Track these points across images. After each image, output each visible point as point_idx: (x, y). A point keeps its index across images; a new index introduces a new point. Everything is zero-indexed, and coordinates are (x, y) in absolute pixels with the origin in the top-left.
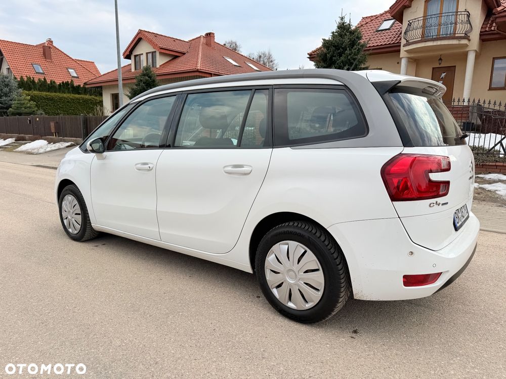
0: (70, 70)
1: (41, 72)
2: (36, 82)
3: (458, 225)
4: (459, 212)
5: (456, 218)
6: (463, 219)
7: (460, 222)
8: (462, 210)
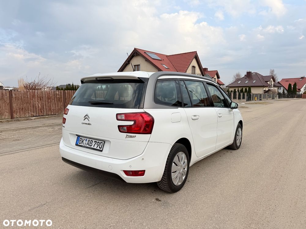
3: (79, 144)
4: (86, 140)
5: (80, 141)
6: (88, 146)
7: (82, 145)
8: (91, 142)
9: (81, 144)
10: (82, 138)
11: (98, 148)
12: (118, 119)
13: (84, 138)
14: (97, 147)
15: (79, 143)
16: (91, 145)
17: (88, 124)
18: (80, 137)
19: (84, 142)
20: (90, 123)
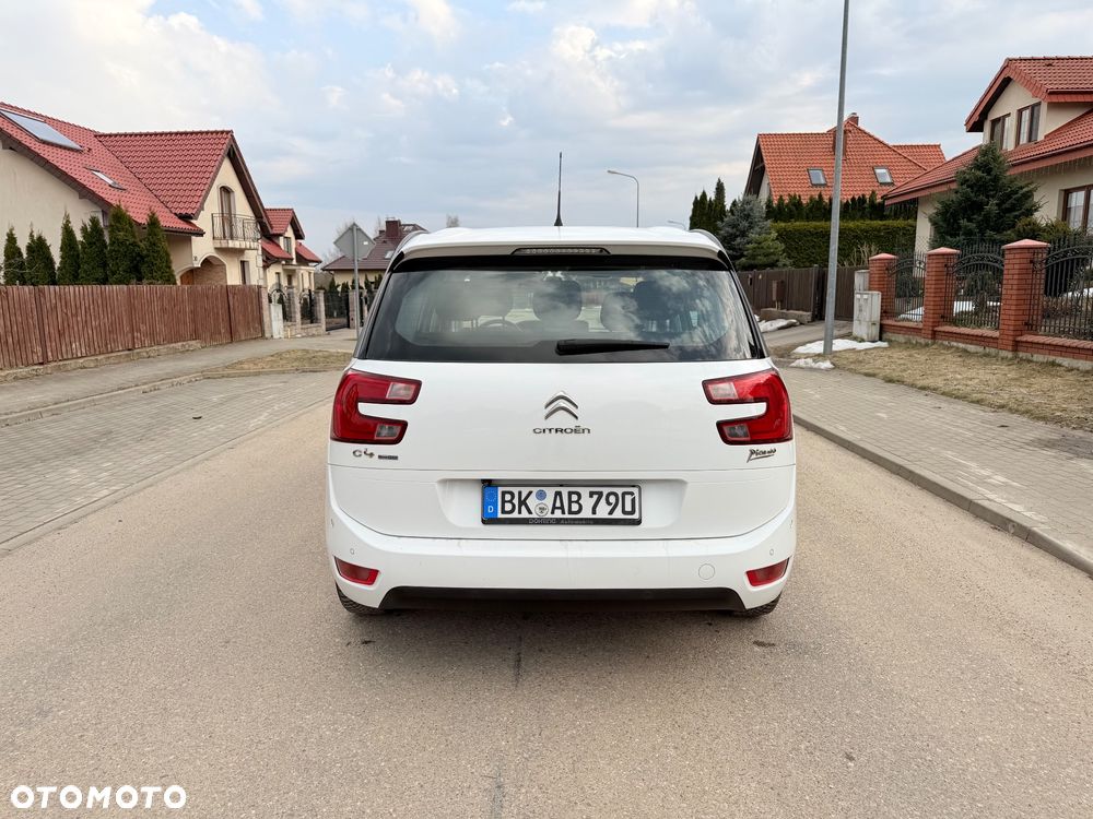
0: (878, 171)
1: (823, 182)
2: (804, 202)
3: (500, 515)
4: (541, 496)
5: (504, 502)
6: (558, 514)
7: (525, 514)
8: (574, 498)
9: (515, 515)
10: (515, 490)
11: (618, 514)
12: (712, 401)
13: (525, 491)
14: (611, 513)
15: (503, 512)
16: (575, 507)
17: (576, 431)
18: (500, 489)
19: (532, 502)
20: (583, 427)
